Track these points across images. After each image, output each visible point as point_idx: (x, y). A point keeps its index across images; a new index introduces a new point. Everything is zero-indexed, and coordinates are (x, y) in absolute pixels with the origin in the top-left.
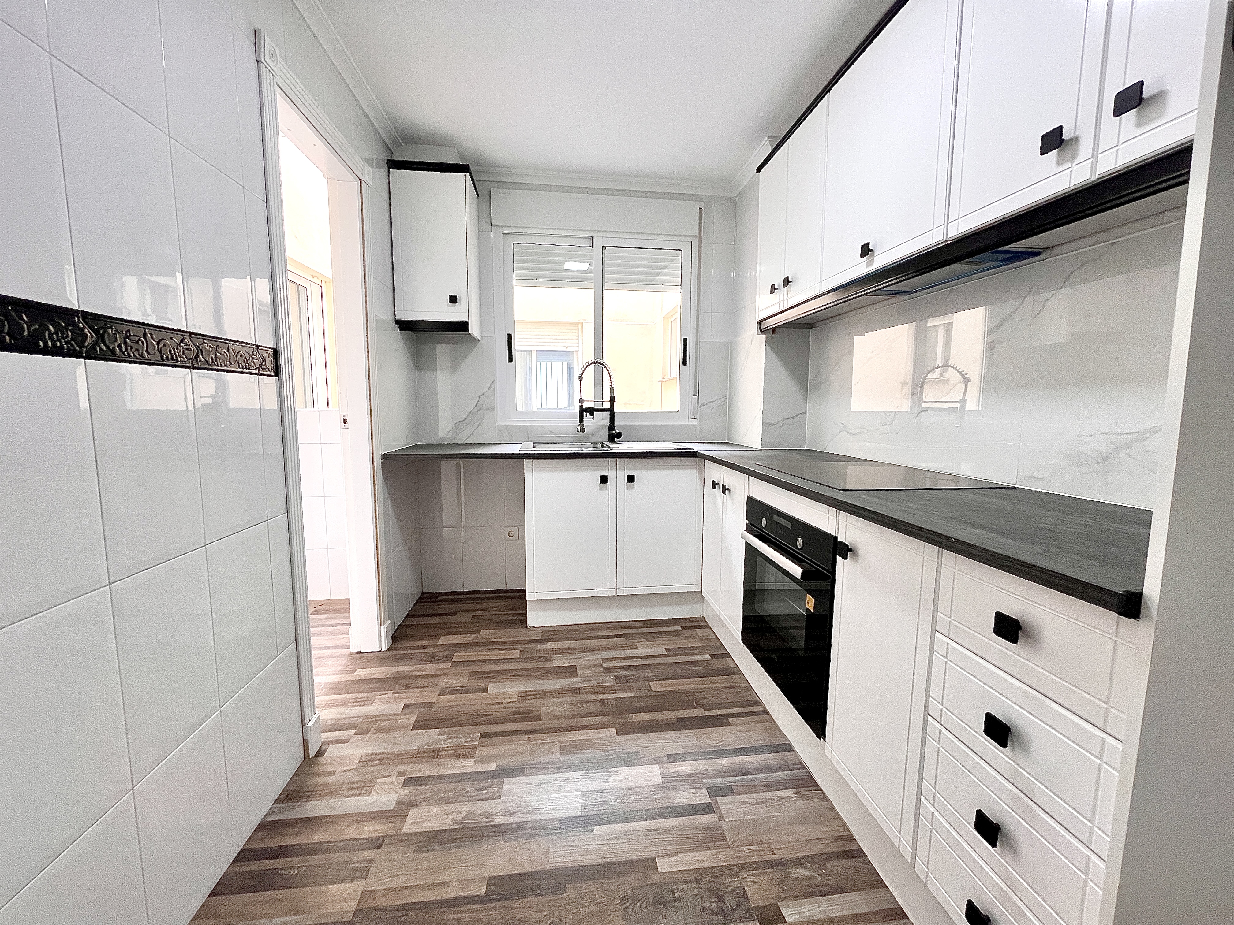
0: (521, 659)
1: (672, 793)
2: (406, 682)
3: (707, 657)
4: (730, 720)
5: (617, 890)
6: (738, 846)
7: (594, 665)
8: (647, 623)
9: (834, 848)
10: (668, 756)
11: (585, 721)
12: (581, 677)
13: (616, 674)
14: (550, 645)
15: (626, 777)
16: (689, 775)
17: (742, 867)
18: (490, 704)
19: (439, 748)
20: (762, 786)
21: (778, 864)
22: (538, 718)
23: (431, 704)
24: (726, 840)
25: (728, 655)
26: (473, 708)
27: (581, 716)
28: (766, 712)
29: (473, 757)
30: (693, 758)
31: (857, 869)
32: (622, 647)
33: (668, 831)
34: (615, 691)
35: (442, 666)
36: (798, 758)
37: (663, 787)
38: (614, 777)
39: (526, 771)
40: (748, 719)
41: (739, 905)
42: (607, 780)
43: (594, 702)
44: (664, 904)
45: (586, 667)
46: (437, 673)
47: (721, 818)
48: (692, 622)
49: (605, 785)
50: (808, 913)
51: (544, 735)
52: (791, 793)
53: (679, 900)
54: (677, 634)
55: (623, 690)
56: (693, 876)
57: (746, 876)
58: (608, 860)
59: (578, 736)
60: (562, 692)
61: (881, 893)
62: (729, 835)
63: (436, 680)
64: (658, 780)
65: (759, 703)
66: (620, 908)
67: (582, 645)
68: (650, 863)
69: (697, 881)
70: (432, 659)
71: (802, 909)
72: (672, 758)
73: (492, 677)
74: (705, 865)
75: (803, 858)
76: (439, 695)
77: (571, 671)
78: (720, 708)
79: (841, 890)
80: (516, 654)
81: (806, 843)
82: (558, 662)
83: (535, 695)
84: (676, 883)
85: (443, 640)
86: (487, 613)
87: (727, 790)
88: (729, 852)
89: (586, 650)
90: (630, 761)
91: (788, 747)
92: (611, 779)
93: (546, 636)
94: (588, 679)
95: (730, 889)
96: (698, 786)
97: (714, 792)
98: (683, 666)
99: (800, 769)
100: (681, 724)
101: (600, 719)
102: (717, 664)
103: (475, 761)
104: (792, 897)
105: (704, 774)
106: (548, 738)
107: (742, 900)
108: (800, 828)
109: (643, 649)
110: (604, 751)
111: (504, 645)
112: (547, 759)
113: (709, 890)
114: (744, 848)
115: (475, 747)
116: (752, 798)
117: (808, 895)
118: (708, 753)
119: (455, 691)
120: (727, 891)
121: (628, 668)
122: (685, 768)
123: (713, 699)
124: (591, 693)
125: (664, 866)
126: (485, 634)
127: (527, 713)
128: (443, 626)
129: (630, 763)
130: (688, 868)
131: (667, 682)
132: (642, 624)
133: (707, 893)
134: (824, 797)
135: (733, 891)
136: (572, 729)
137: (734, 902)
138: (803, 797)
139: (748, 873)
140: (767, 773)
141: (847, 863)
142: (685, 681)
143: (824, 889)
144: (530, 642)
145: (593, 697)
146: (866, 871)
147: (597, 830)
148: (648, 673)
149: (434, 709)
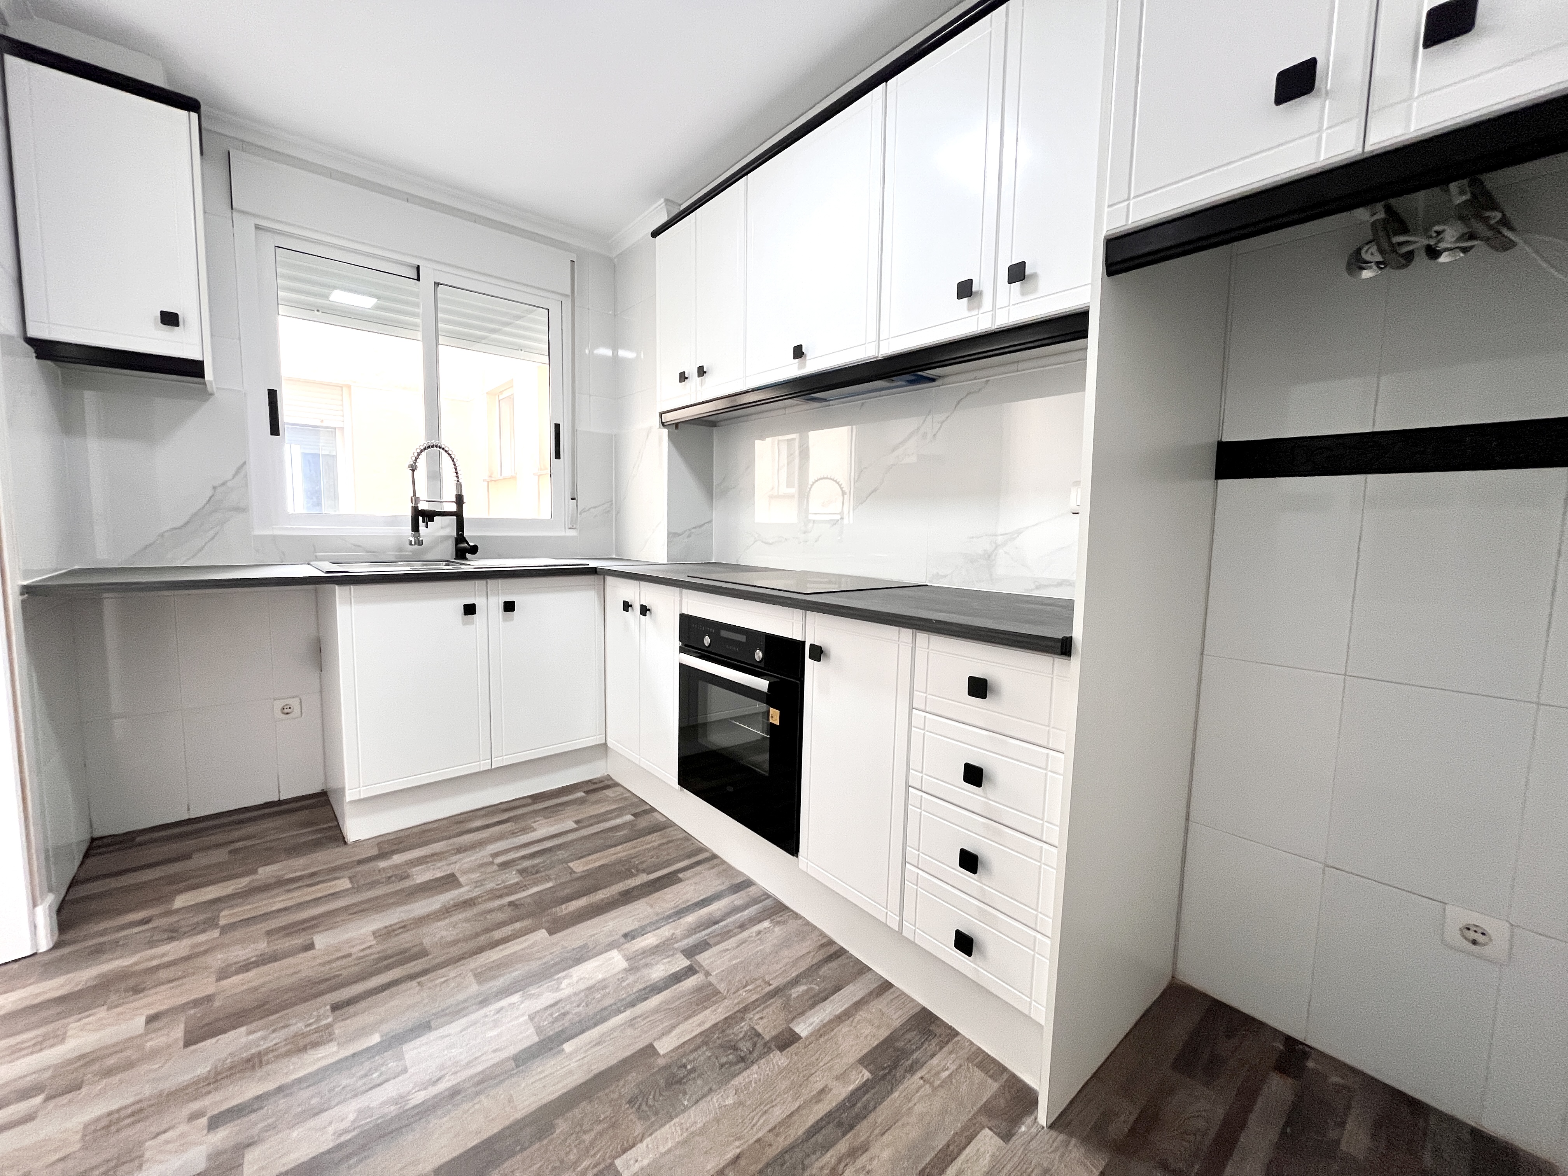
0: (357, 889)
1: (645, 972)
2: (132, 982)
3: (629, 817)
4: (680, 875)
5: (621, 1096)
6: (734, 993)
7: (481, 866)
8: (536, 798)
9: (820, 956)
10: (625, 936)
11: (498, 934)
12: (467, 885)
13: (519, 867)
14: (397, 859)
15: (582, 976)
16: (657, 946)
17: (745, 1010)
18: (330, 962)
19: (260, 1053)
20: (736, 928)
21: (776, 992)
22: (424, 953)
23: (209, 999)
24: (720, 993)
25: (653, 810)
26: (298, 976)
27: (488, 930)
28: (714, 857)
29: (331, 1040)
30: (654, 928)
31: (844, 966)
32: (513, 834)
33: (656, 1011)
34: (524, 888)
35: (201, 938)
36: (761, 890)
37: (632, 969)
38: (565, 982)
39: (433, 1024)
40: (698, 869)
41: (755, 1045)
42: (558, 989)
43: (501, 908)
44: (680, 1082)
45: (471, 870)
46: (196, 950)
47: (707, 974)
48: (596, 783)
49: (557, 996)
50: (818, 1021)
51: (444, 970)
52: (766, 924)
53: (694, 1070)
54: (581, 801)
55: (535, 884)
56: (699, 1041)
57: (752, 1016)
58: (596, 1071)
59: (494, 955)
60: (446, 911)
61: (869, 976)
62: (722, 987)
63: (199, 962)
64: (624, 964)
65: (702, 849)
66: (631, 1111)
67: (451, 845)
68: (649, 1051)
69: (706, 1043)
70: (173, 934)
71: (811, 1020)
72: (629, 936)
73: (314, 927)
74: (707, 1025)
75: (797, 976)
76: (218, 980)
77: (450, 881)
78: (665, 867)
79: (837, 989)
80: (344, 884)
81: (795, 963)
82: (422, 875)
83: (404, 927)
84: (685, 1054)
85: (179, 902)
86: (259, 841)
87: (704, 946)
88: (726, 1002)
89: (460, 850)
90: (580, 956)
91: (748, 883)
92: (563, 986)
93: (387, 848)
94: (478, 883)
95: (741, 1035)
96: (671, 953)
97: (690, 953)
98: (606, 835)
99: (766, 899)
100: (627, 897)
101: (518, 925)
102: (643, 823)
103: (338, 1044)
104: (799, 1014)
105: (672, 939)
106: (451, 972)
107: (755, 1039)
108: (786, 952)
109: (543, 829)
110: (540, 958)
111: (312, 878)
112: (461, 997)
113: (721, 1046)
114: (741, 992)
115: (329, 1026)
116: (732, 942)
117: (813, 1006)
118: (669, 917)
119: (247, 967)
120: (739, 1038)
121: (533, 856)
122: (650, 940)
123: (653, 859)
124: (490, 899)
125: (664, 1047)
126: (266, 873)
127: (401, 953)
128: (172, 880)
129: (579, 960)
130: (692, 1036)
131: (590, 858)
132: (530, 801)
133: (721, 1050)
134: (797, 916)
135: (744, 1036)
136: (481, 950)
137: (749, 1045)
138: (779, 923)
139: (752, 1013)
140: (736, 914)
141: (834, 964)
142: (612, 851)
143: (823, 995)
144: (360, 862)
145: (497, 903)
146: (851, 964)
147: (568, 1047)
148: (562, 854)
149: (217, 1004)
